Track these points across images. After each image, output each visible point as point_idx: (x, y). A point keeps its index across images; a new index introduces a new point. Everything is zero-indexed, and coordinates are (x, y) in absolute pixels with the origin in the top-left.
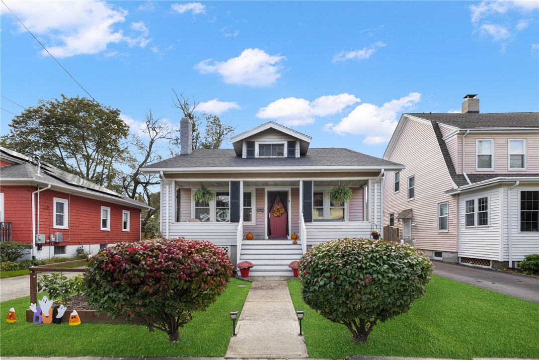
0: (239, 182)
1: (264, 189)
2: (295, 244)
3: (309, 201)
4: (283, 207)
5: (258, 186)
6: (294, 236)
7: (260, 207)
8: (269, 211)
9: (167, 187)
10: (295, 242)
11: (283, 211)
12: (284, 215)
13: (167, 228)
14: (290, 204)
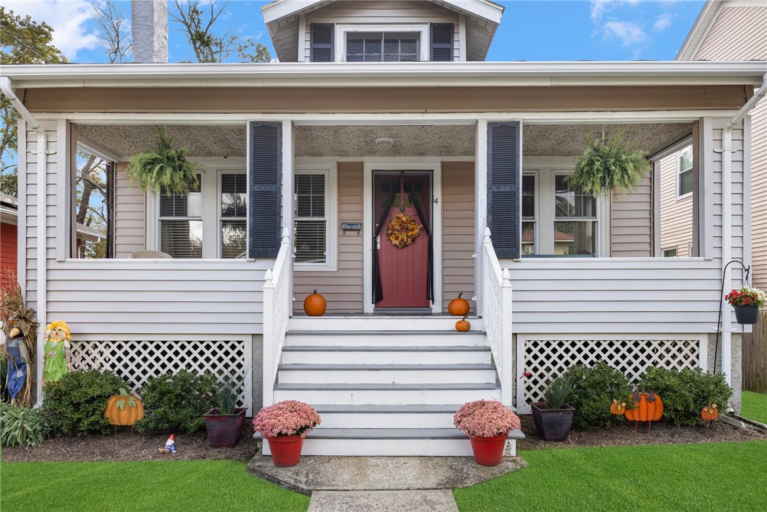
0: (280, 124)
1: (362, 164)
2: (463, 330)
3: (507, 188)
4: (417, 219)
5: (345, 154)
6: (459, 306)
7: (351, 217)
8: (377, 232)
9: (41, 140)
10: (463, 326)
11: (417, 231)
12: (419, 241)
13: (41, 276)
14: (437, 210)
